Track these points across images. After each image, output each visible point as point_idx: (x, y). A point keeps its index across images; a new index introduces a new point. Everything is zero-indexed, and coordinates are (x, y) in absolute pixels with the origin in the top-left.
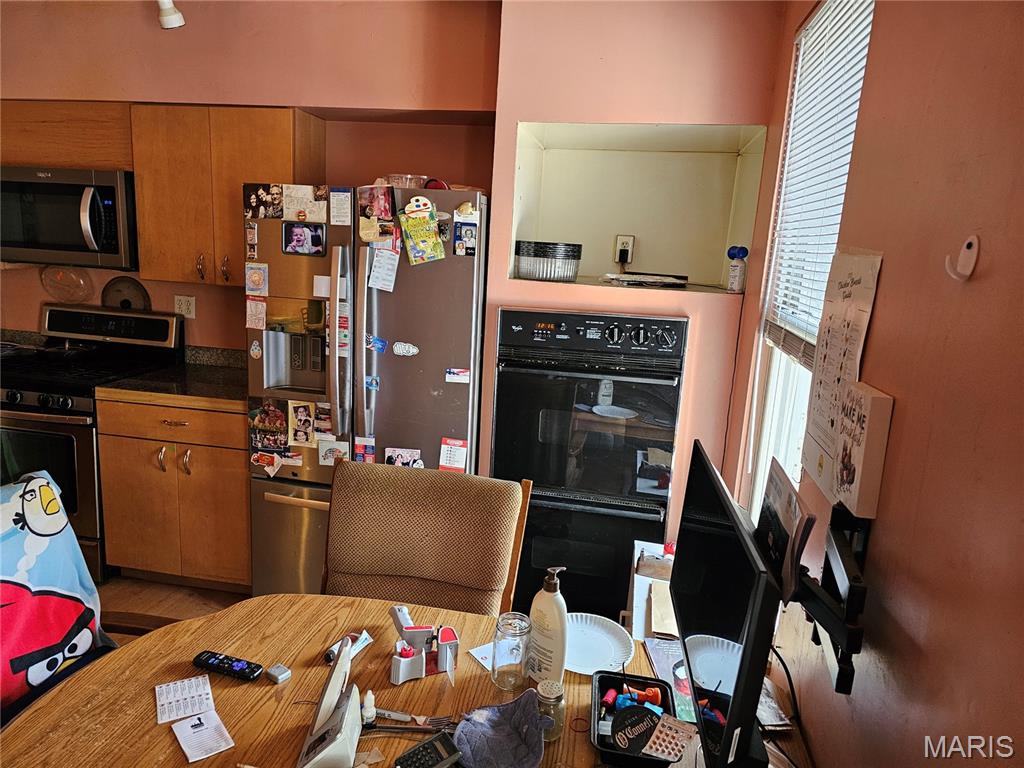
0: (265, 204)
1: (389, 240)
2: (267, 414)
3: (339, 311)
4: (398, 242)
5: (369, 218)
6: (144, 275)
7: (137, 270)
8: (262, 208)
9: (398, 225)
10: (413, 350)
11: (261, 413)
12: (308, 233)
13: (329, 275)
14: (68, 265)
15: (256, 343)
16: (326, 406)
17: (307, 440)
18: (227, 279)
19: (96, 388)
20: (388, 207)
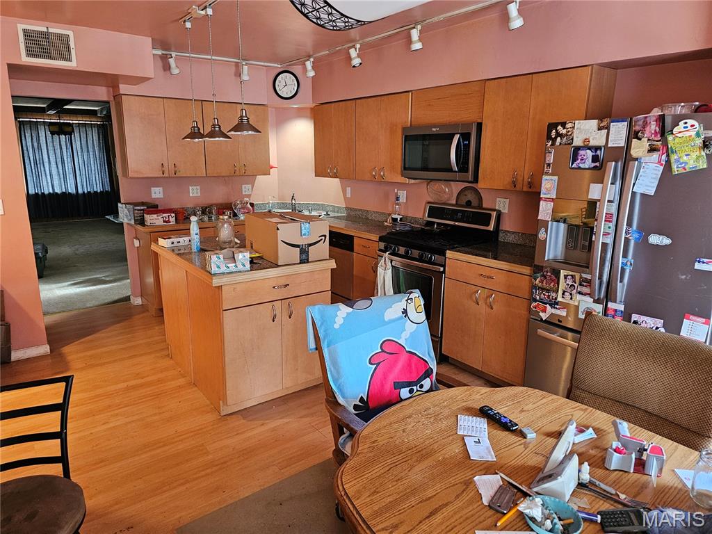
0: (561, 136)
1: (655, 156)
2: (545, 277)
3: (605, 209)
4: (664, 157)
5: (640, 139)
6: (481, 185)
7: (477, 182)
8: (559, 138)
9: (665, 144)
10: (666, 241)
11: (542, 276)
12: (589, 154)
13: (602, 183)
14: (441, 180)
15: (543, 230)
16: (589, 277)
17: (571, 299)
18: (530, 187)
19: (447, 251)
20: (658, 130)
